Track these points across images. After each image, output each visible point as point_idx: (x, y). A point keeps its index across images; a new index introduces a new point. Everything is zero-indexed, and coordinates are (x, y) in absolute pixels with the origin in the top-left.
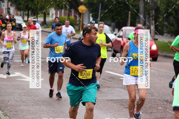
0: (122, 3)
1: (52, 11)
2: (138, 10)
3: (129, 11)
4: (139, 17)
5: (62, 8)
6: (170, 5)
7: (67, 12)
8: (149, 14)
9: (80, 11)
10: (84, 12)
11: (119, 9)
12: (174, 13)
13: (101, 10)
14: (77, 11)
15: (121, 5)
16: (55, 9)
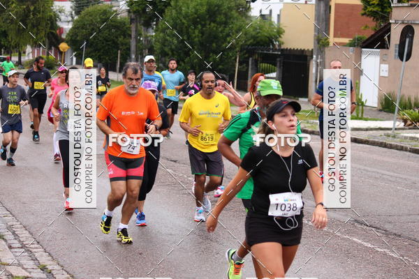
0: (109, 41)
1: (29, 49)
2: (129, 49)
3: (118, 50)
5: (39, 47)
6: (166, 43)
7: (46, 50)
9: (61, 49)
10: (66, 50)
11: (107, 48)
12: (170, 53)
14: (57, 48)
15: (110, 43)
16: (32, 47)
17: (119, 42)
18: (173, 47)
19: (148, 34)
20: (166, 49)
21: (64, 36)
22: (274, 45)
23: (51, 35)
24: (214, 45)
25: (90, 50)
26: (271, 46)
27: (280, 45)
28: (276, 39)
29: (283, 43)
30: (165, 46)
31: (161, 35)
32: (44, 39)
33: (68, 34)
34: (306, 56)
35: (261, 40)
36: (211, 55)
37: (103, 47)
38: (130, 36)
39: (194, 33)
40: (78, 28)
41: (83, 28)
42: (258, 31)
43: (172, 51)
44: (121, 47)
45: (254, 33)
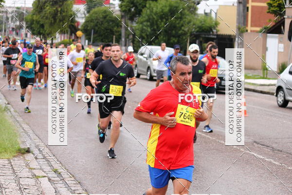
0: (108, 30)
1: (57, 35)
2: (120, 35)
3: (113, 34)
4: (122, 40)
5: (65, 33)
6: (143, 31)
7: (69, 36)
8: (128, 38)
9: (78, 35)
10: (81, 36)
11: (106, 34)
12: (146, 37)
13: (93, 35)
14: (76, 35)
15: (109, 31)
16: (60, 34)
17: (114, 30)
18: (148, 33)
19: (133, 25)
20: (144, 35)
21: (80, 27)
22: (213, 32)
23: (71, 26)
24: (174, 32)
25: (96, 35)
26: (211, 33)
27: (217, 32)
28: (215, 28)
29: (218, 31)
30: (143, 32)
31: (141, 25)
32: (67, 28)
33: (82, 26)
34: (232, 39)
35: (205, 29)
36: (172, 38)
37: (104, 34)
38: (121, 26)
39: (161, 24)
40: (88, 22)
41: (91, 22)
42: (203, 23)
43: (147, 36)
44: (115, 34)
45: (200, 25)
